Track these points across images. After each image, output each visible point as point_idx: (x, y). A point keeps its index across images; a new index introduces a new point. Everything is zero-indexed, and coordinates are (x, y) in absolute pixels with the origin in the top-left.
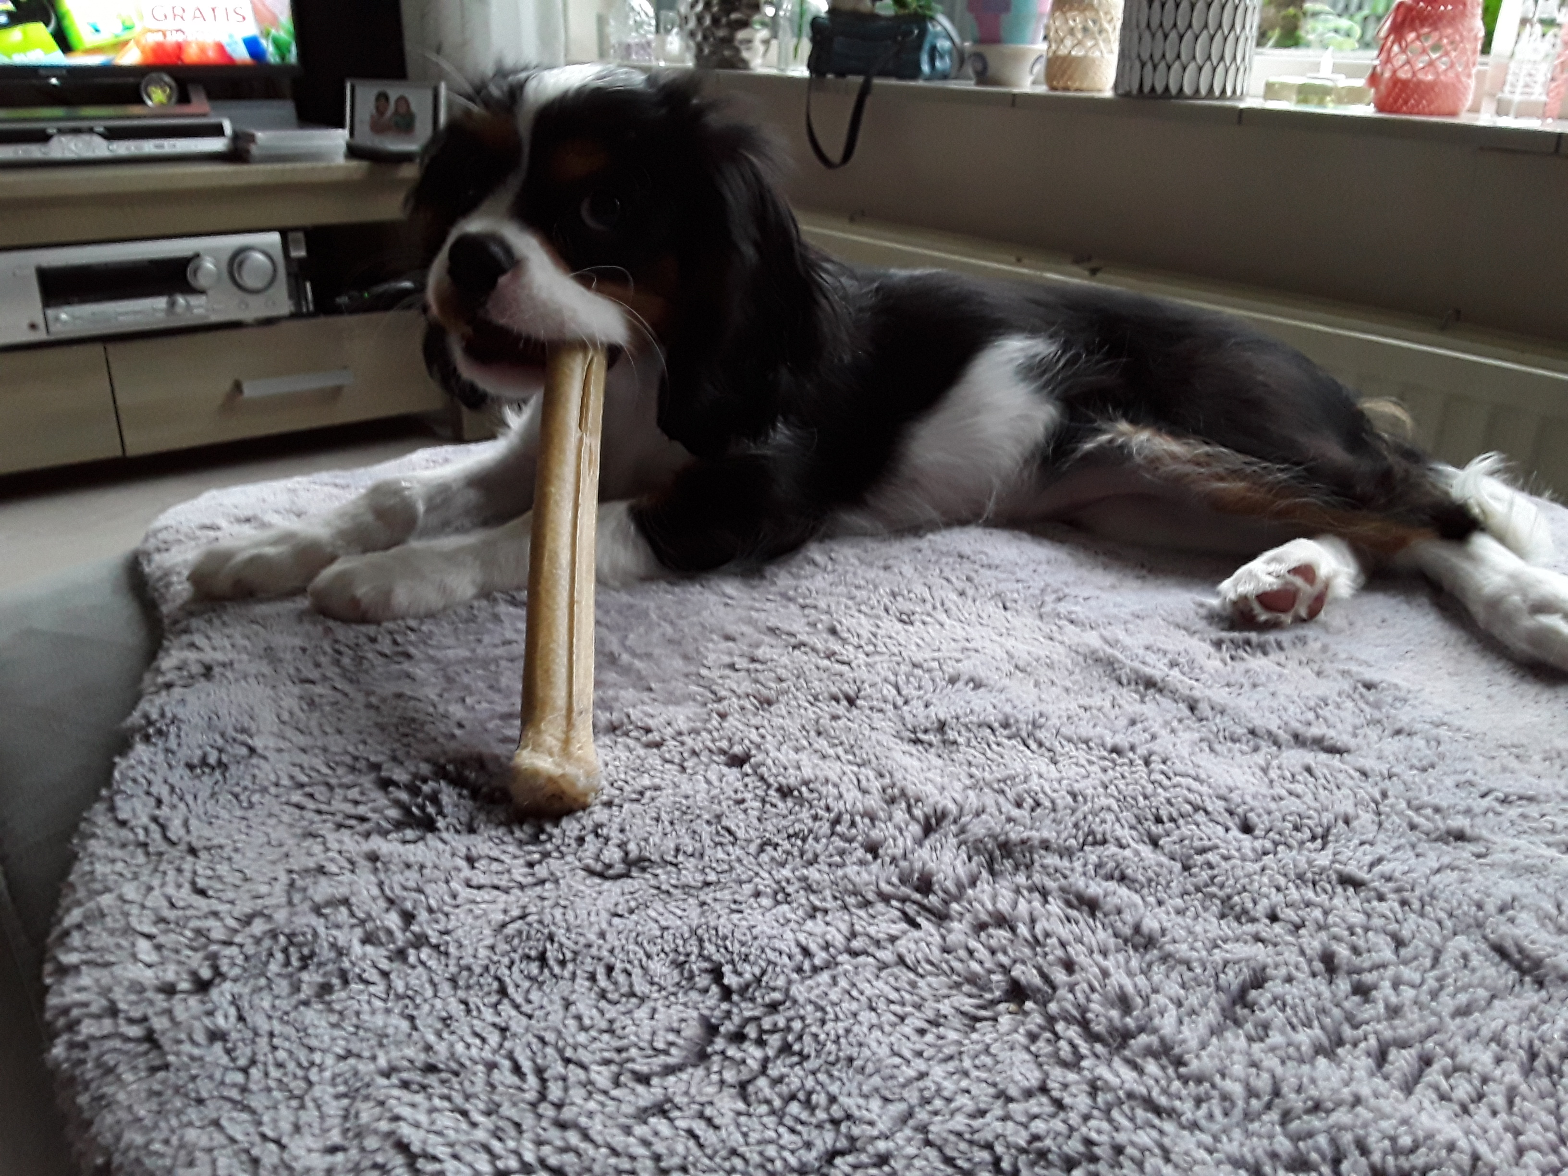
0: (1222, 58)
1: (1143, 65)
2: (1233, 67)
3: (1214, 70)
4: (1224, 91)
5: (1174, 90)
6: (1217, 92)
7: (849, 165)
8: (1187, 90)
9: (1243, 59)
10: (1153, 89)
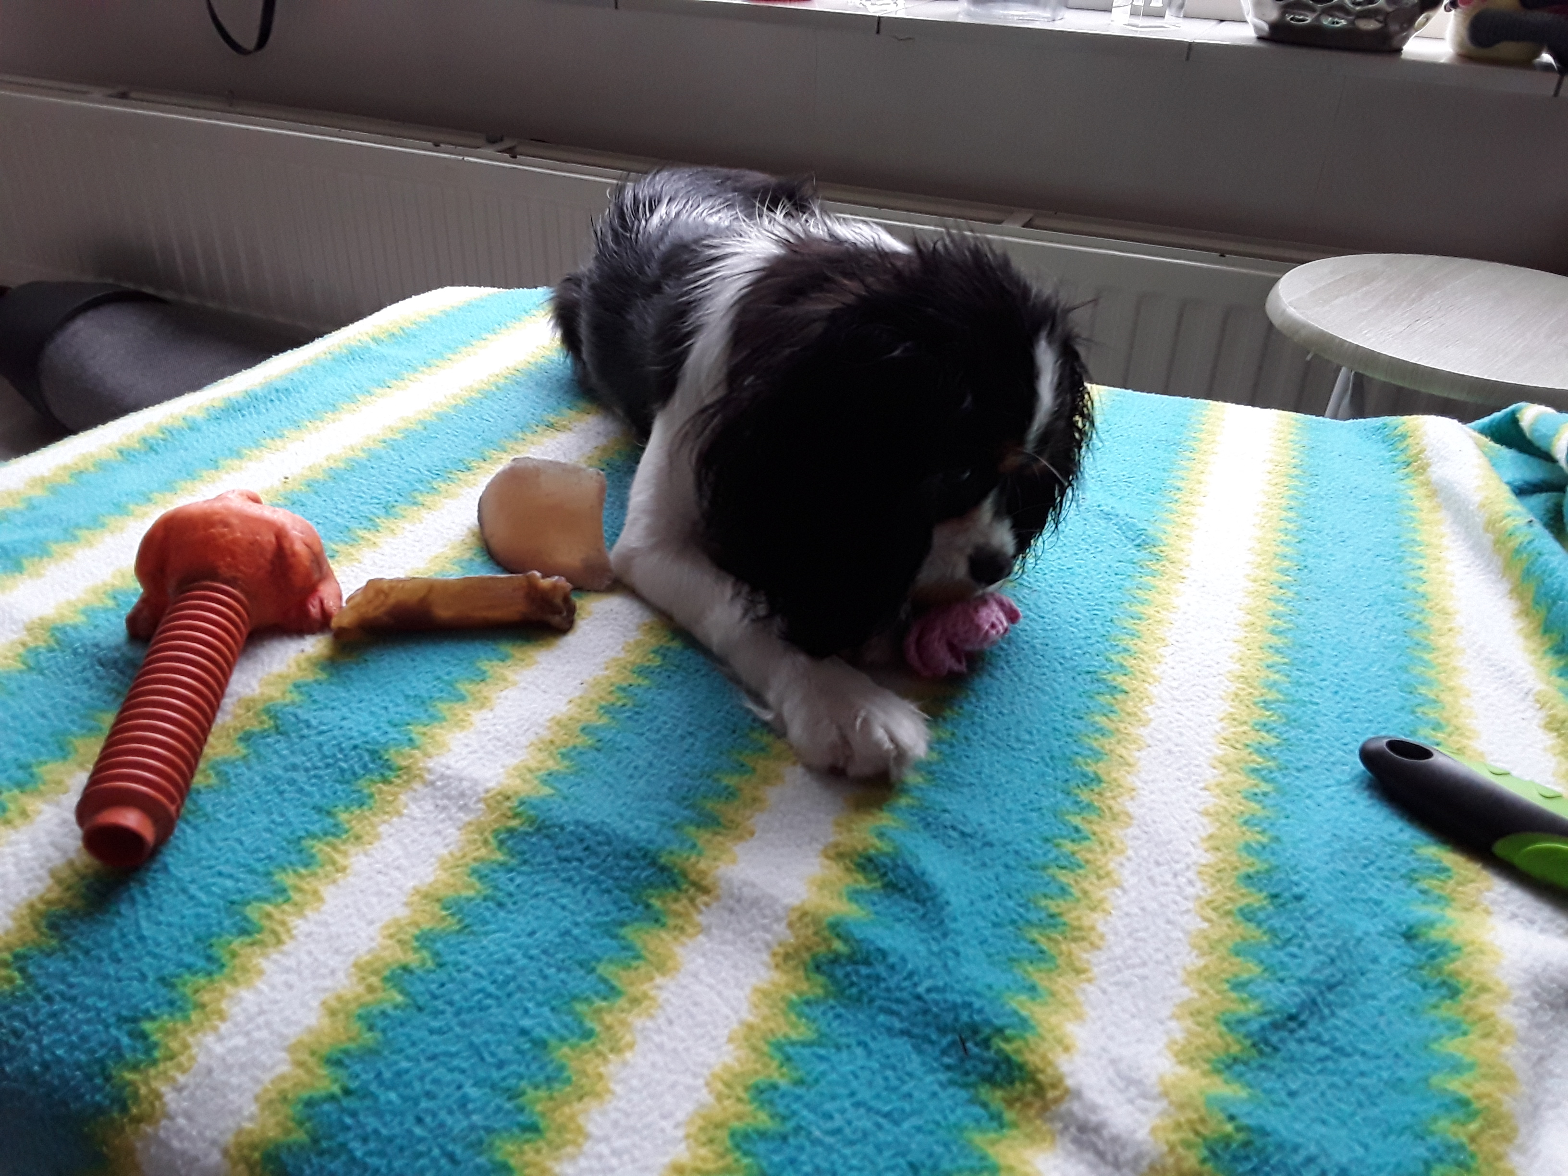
7: (263, 52)
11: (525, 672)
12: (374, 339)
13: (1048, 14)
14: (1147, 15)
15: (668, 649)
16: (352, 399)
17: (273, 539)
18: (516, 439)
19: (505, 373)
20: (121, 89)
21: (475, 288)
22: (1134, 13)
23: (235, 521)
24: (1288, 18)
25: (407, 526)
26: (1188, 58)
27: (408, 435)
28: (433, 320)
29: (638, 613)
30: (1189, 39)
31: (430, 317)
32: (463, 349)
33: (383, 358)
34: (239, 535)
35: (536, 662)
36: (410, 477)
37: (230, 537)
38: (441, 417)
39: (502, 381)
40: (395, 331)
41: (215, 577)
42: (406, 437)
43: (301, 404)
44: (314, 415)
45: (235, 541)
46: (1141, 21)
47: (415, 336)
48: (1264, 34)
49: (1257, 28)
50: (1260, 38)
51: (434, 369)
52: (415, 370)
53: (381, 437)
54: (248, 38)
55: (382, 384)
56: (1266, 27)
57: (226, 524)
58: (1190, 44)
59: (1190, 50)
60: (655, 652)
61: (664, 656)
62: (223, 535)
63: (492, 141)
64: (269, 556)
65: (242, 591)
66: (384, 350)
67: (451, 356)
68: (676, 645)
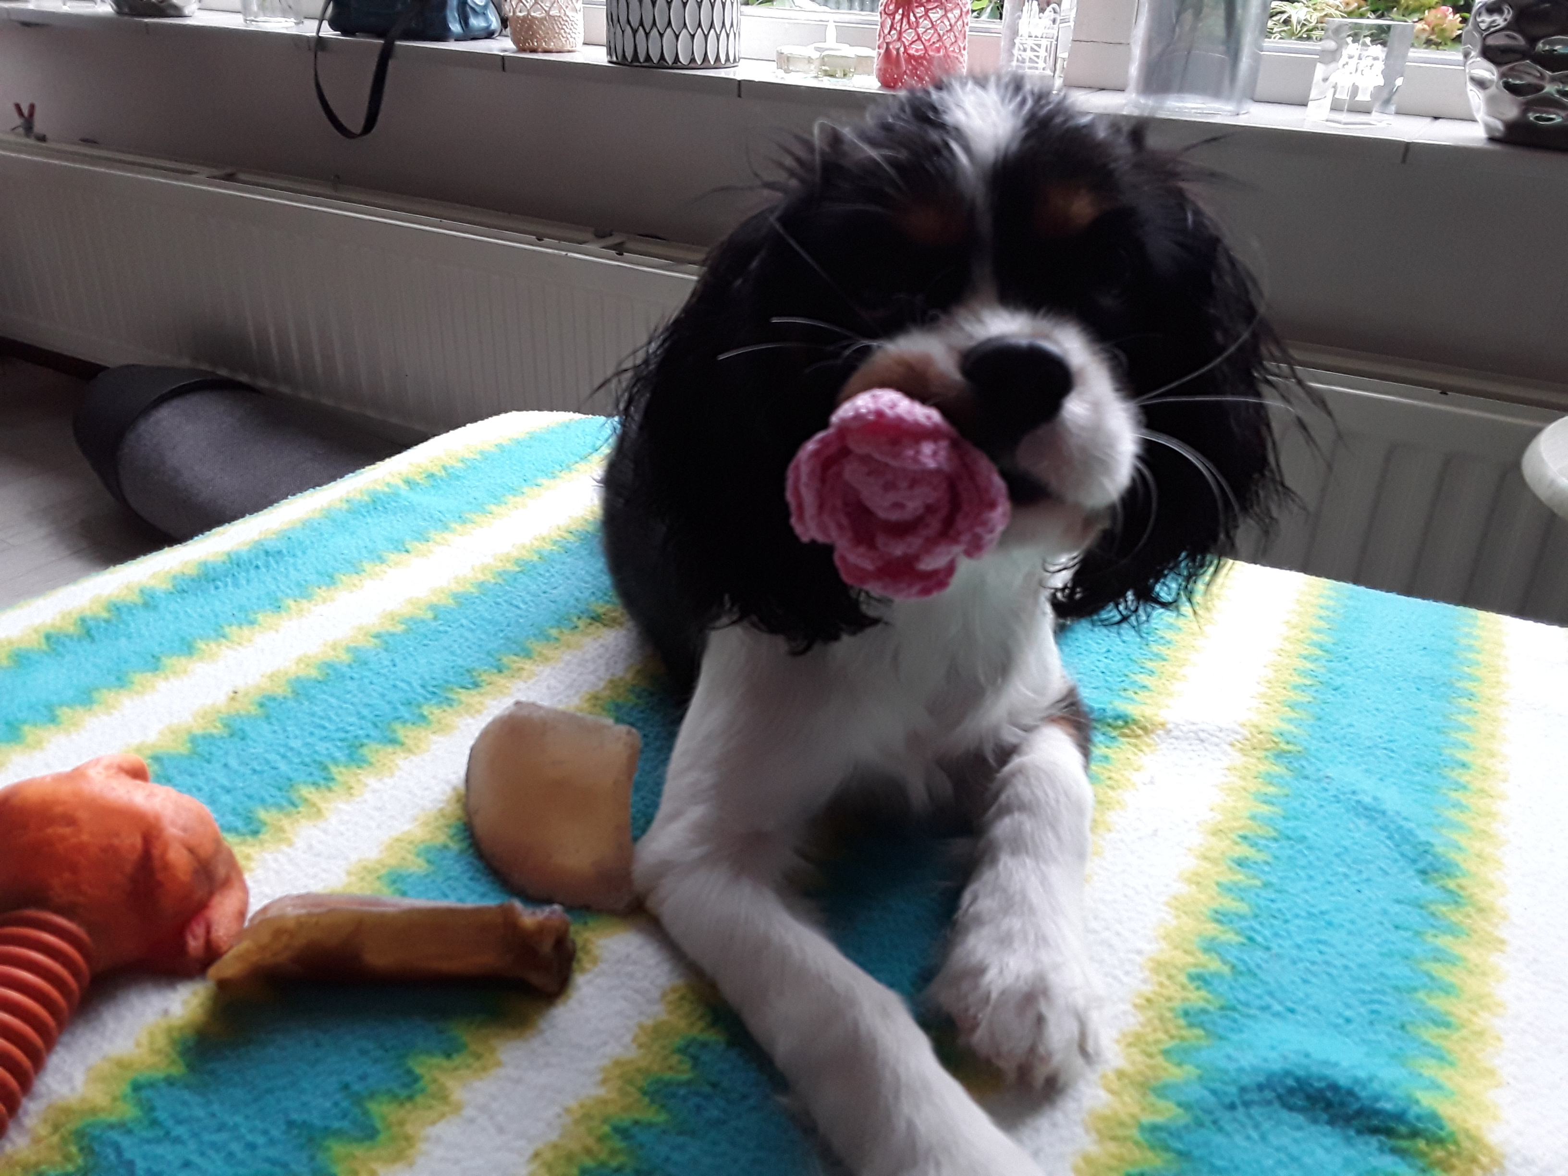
0: (712, 25)
1: (635, 32)
2: (723, 33)
3: (706, 37)
4: (718, 58)
5: (669, 59)
6: (712, 59)
7: (369, 136)
8: (683, 60)
9: (732, 25)
10: (648, 58)
11: (477, 1084)
12: (408, 482)
13: (1230, 107)
14: (1352, 110)
15: (704, 1045)
16: (356, 568)
17: (138, 841)
18: (548, 638)
19: (555, 536)
20: (228, 170)
21: (546, 414)
22: (1336, 107)
23: (82, 815)
24: (1531, 116)
25: (372, 782)
26: (1404, 160)
27: (413, 625)
28: (485, 456)
29: (666, 967)
30: (1406, 139)
31: (482, 453)
32: (510, 498)
33: (410, 509)
34: (85, 837)
35: (499, 1064)
36: (395, 696)
37: (74, 840)
38: (462, 600)
39: (548, 547)
40: (435, 470)
41: (43, 903)
42: (406, 632)
43: (292, 572)
44: (303, 591)
45: (81, 848)
46: (1344, 117)
47: (458, 478)
48: (1497, 134)
49: (1488, 128)
50: (1492, 139)
51: (469, 526)
52: (446, 527)
53: (375, 630)
54: (355, 121)
55: (400, 547)
56: (1500, 126)
57: (70, 820)
58: (1408, 143)
59: (1407, 150)
60: (682, 1050)
61: (695, 1059)
62: (62, 838)
63: (600, 235)
64: (128, 868)
65: (81, 922)
66: (415, 498)
67: (493, 508)
68: (714, 1037)
